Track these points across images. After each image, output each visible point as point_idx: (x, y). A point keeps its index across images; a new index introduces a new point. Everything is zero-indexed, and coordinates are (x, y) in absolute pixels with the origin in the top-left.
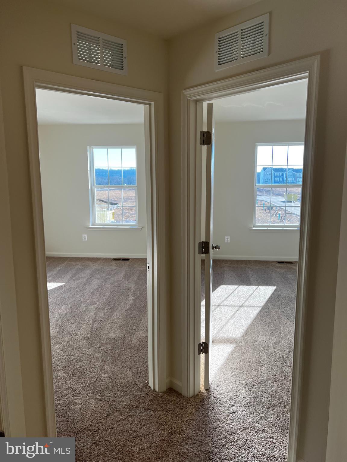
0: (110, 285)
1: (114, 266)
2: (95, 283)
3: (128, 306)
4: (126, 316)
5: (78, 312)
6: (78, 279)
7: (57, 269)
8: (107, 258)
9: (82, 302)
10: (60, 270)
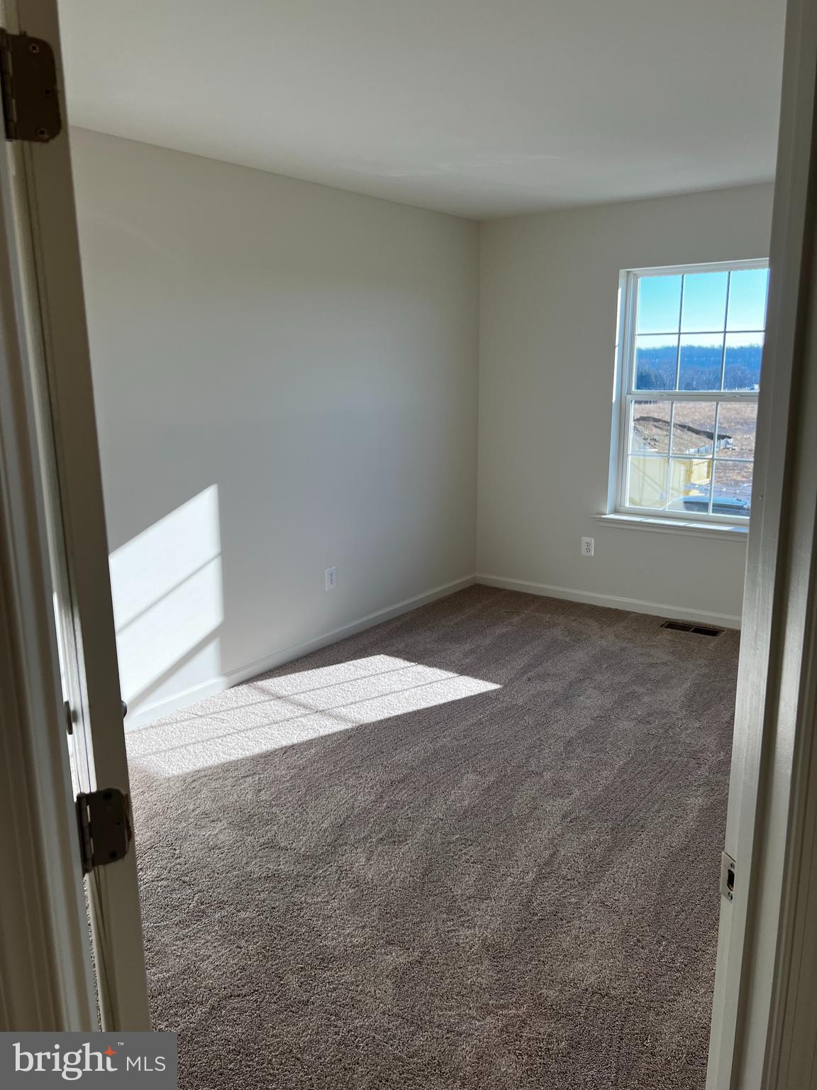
0: (635, 721)
1: (661, 650)
2: (591, 701)
3: (676, 840)
4: (663, 884)
5: (504, 816)
6: (543, 677)
7: (498, 631)
8: (647, 616)
9: (530, 774)
10: (503, 635)
